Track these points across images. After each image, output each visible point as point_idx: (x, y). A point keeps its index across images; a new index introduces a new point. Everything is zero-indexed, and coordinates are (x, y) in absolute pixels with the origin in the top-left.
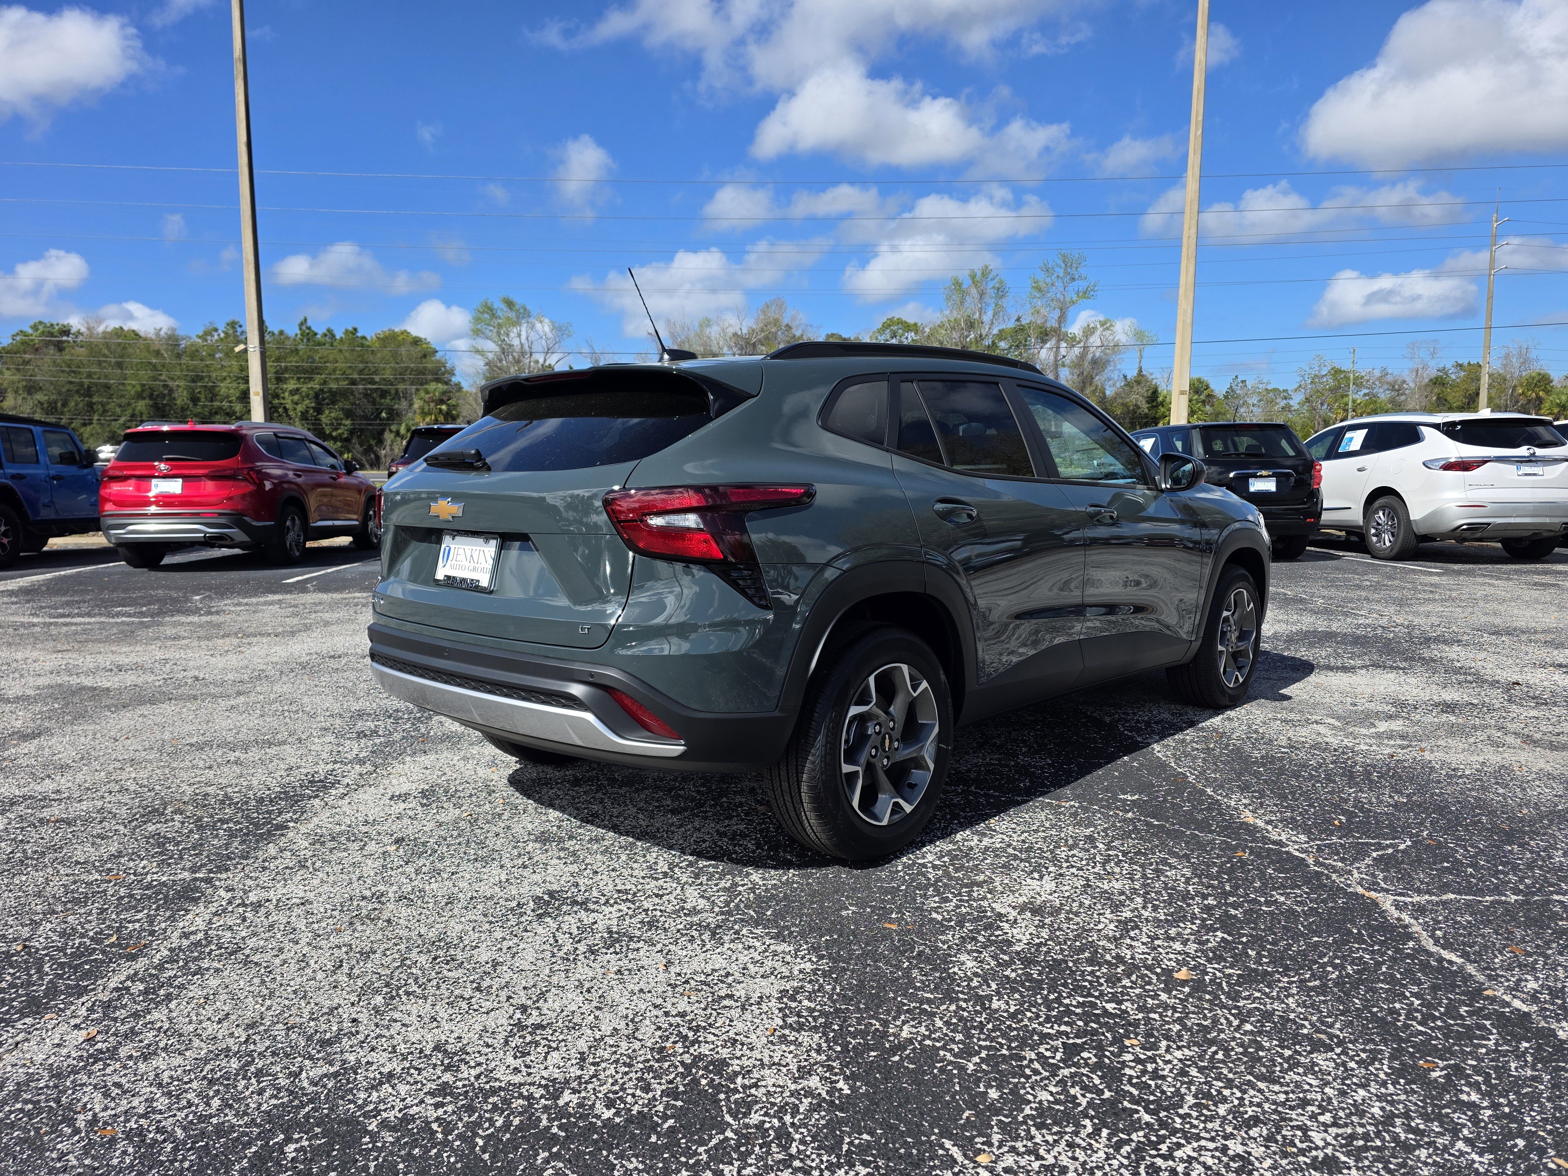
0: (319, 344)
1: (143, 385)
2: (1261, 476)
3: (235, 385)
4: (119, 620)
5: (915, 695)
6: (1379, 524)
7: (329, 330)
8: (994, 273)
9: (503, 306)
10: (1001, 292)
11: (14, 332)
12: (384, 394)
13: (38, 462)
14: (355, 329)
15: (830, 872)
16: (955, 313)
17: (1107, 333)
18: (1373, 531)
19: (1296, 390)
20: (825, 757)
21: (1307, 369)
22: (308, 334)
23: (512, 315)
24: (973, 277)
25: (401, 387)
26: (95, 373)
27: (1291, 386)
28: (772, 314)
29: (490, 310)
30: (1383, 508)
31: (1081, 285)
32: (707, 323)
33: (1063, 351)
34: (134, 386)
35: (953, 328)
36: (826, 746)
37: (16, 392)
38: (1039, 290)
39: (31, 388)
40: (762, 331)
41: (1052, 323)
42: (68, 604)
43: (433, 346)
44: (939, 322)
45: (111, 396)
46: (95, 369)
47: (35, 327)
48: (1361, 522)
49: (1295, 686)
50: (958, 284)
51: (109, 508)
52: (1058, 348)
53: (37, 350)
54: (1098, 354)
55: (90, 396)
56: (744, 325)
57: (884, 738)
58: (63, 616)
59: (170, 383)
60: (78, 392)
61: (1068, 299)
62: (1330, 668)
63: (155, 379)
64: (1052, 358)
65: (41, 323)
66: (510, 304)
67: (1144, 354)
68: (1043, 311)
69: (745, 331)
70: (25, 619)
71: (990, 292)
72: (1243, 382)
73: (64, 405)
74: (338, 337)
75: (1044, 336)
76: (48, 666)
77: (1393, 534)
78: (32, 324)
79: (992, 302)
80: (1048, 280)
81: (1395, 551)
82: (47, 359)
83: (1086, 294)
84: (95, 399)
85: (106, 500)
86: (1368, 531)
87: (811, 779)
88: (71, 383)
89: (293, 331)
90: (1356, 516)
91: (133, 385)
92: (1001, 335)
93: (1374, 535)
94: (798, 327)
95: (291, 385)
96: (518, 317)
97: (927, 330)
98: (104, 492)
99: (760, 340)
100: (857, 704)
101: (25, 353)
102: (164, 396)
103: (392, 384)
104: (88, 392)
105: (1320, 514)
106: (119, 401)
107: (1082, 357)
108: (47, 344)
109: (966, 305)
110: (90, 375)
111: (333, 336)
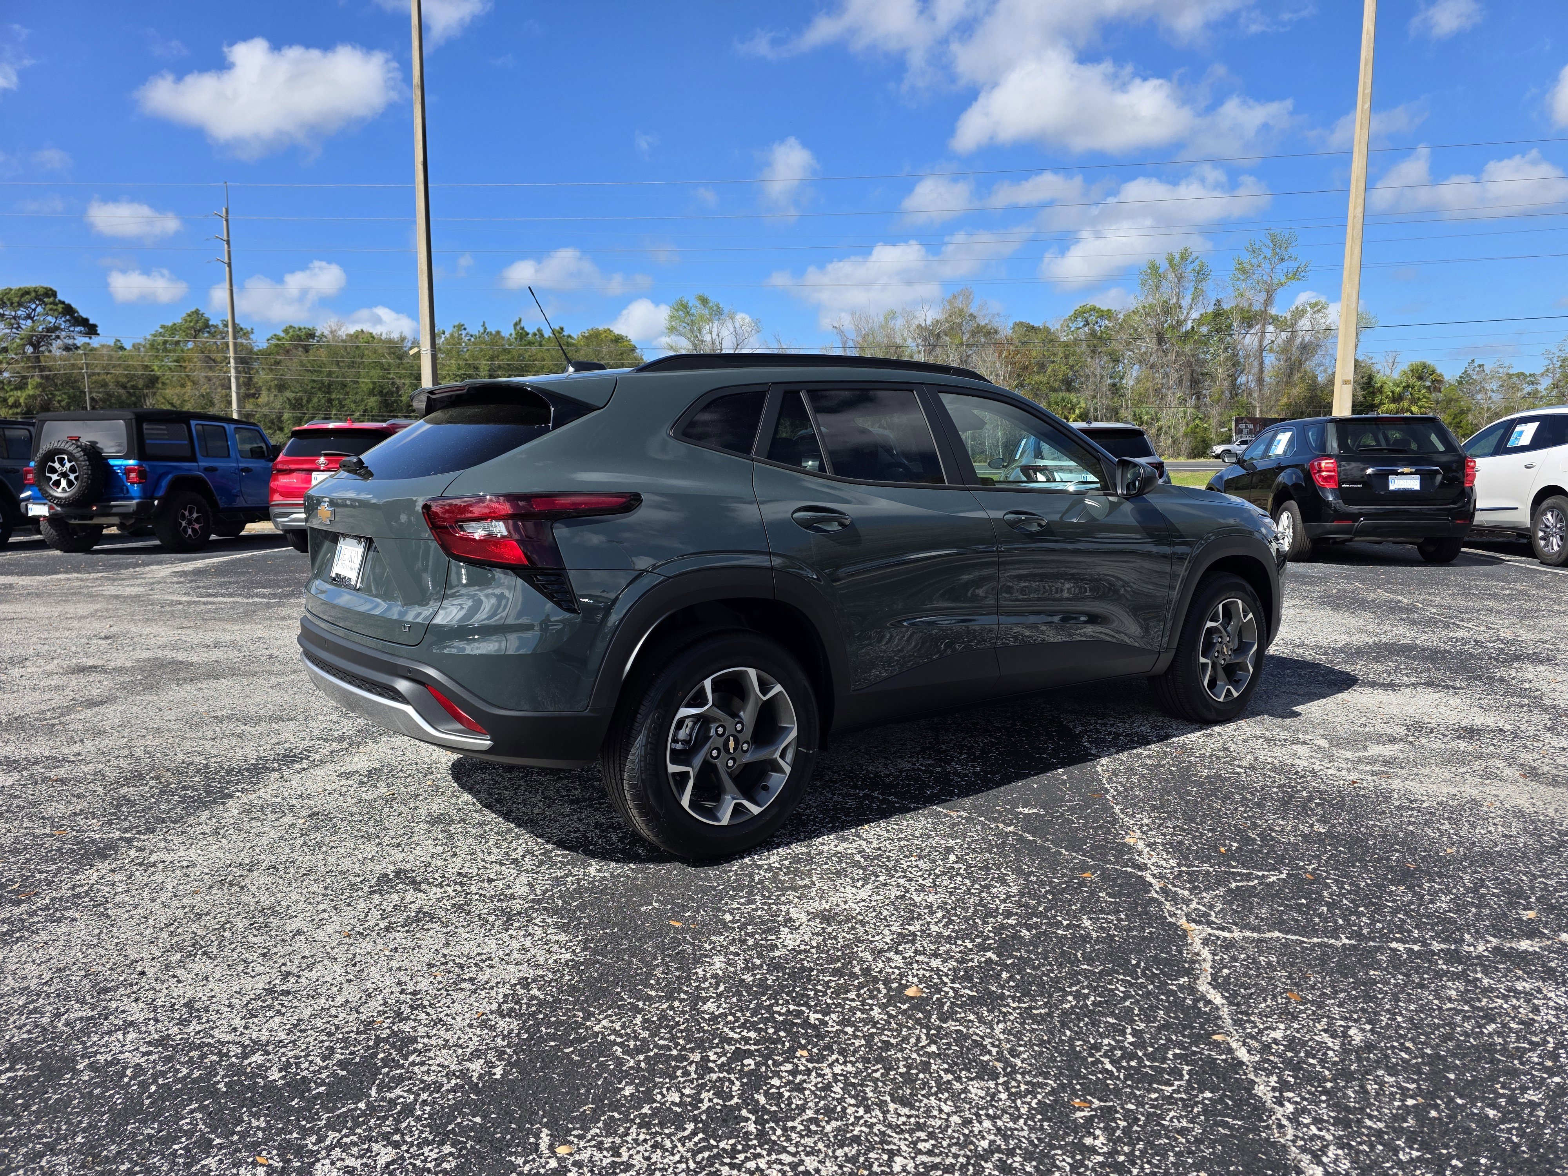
0: (530, 343)
1: (374, 383)
2: (1402, 474)
4: (251, 601)
5: (765, 699)
6: (1547, 527)
7: (539, 330)
8: (1194, 255)
9: (698, 303)
10: (1201, 275)
11: (269, 337)
13: (229, 456)
14: (562, 329)
15: (664, 869)
16: (1150, 298)
17: (1319, 316)
18: (1541, 534)
19: (1542, 375)
20: (645, 757)
21: (1556, 351)
22: (522, 335)
23: (706, 312)
24: (1171, 261)
26: (334, 372)
27: (1538, 371)
28: (959, 304)
29: (684, 307)
30: (1551, 509)
31: (1292, 265)
32: (892, 315)
33: (1269, 336)
34: (367, 384)
35: (1148, 314)
36: (646, 746)
37: (269, 390)
38: (1244, 271)
39: (282, 387)
40: (947, 321)
41: (1257, 307)
42: (221, 585)
43: (633, 343)
44: (1132, 308)
45: (347, 394)
46: (335, 369)
47: (286, 331)
48: (1528, 525)
49: (1315, 703)
50: (1154, 268)
51: (277, 499)
52: (1263, 333)
53: (288, 351)
54: (1307, 339)
55: (329, 393)
56: (929, 316)
57: (728, 740)
58: (210, 595)
59: (398, 381)
60: (320, 389)
61: (1275, 281)
62: (1373, 685)
63: (384, 377)
64: (1256, 343)
65: (291, 327)
66: (704, 301)
67: (1361, 338)
68: (1248, 294)
69: (929, 322)
70: (175, 598)
71: (1190, 276)
72: (1480, 366)
73: (308, 402)
74: (546, 336)
75: (1249, 319)
76: (161, 641)
77: (1562, 538)
78: (284, 328)
79: (1191, 286)
80: (1254, 261)
81: (1563, 556)
82: (296, 360)
83: (1295, 275)
84: (333, 396)
85: (274, 491)
86: (1535, 534)
87: (631, 777)
88: (314, 381)
89: (508, 331)
90: (1523, 517)
91: (365, 383)
92: (1200, 322)
93: (1542, 538)
94: (984, 316)
96: (711, 314)
97: (1121, 316)
98: (273, 484)
99: (944, 332)
100: (689, 706)
101: (278, 354)
102: (392, 393)
104: (328, 388)
105: (1473, 514)
106: (353, 398)
107: (1290, 341)
108: (296, 347)
109: (1163, 289)
110: (330, 374)
111: (542, 336)
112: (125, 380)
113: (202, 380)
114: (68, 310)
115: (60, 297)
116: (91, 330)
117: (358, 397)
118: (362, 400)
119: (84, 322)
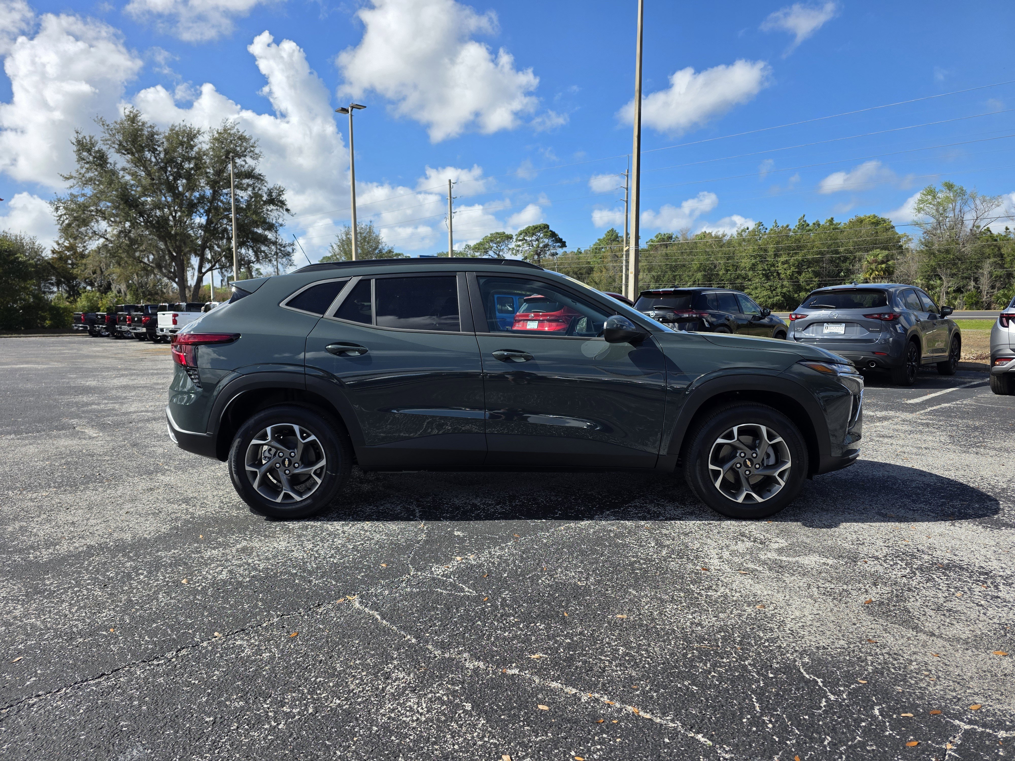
0: (809, 231)
1: (702, 264)
3: (749, 260)
7: (817, 221)
12: (846, 259)
14: (834, 219)
23: (951, 196)
25: (858, 254)
26: (679, 259)
39: (650, 270)
43: (893, 224)
45: (685, 271)
46: (679, 257)
47: (657, 237)
55: (675, 271)
59: (716, 262)
60: (670, 269)
63: (708, 260)
74: (821, 225)
82: (660, 253)
84: (677, 273)
88: (668, 265)
89: (794, 224)
91: (695, 265)
95: (783, 259)
96: (955, 196)
101: (651, 250)
103: (852, 253)
104: (674, 269)
108: (662, 245)
110: (677, 260)
111: (819, 224)
112: (576, 270)
113: (611, 268)
114: (553, 235)
115: (551, 228)
116: (563, 245)
117: (690, 273)
118: (693, 275)
119: (560, 241)
